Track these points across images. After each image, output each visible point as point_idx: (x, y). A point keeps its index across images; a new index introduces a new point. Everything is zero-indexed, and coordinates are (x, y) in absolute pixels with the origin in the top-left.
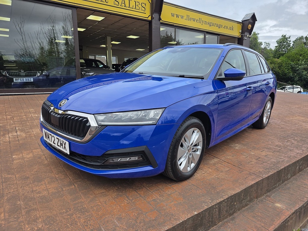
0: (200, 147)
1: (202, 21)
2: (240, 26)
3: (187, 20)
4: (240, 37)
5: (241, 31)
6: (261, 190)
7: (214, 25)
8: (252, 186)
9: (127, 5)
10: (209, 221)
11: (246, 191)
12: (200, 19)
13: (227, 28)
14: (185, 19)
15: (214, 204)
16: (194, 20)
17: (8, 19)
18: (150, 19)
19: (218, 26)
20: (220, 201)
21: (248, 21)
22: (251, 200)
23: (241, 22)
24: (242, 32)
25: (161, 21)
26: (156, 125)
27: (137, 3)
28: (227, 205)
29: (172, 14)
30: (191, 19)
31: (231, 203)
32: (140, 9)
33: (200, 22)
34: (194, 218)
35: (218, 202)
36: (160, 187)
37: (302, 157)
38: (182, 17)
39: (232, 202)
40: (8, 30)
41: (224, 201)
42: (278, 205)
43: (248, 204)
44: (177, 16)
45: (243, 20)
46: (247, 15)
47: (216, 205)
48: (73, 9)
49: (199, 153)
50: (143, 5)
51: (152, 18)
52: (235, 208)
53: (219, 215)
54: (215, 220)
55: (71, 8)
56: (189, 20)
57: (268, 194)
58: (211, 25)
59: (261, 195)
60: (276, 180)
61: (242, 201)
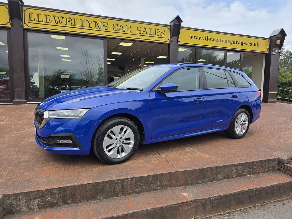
0: (132, 142)
1: (222, 40)
2: (267, 42)
3: (206, 40)
4: (268, 52)
5: (268, 47)
6: (177, 181)
7: (236, 43)
8: (162, 175)
9: (148, 33)
10: (111, 191)
11: (156, 178)
12: (220, 39)
13: (251, 44)
14: (204, 40)
15: (117, 179)
16: (213, 40)
17: (67, 49)
18: (168, 42)
19: (241, 43)
20: (123, 178)
21: (276, 37)
22: (162, 187)
23: (269, 38)
24: (270, 48)
25: (179, 43)
26: (81, 119)
27: (157, 31)
28: (131, 184)
29: (190, 36)
30: (210, 39)
31: (136, 183)
32: (160, 35)
33: (220, 41)
34: (94, 184)
35: (121, 178)
36: (92, 166)
37: (242, 162)
38: (200, 38)
39: (138, 182)
40: (69, 56)
41: (127, 179)
42: (185, 194)
43: (159, 190)
44: (196, 38)
45: (271, 36)
46: (275, 31)
47: (118, 180)
48: (105, 39)
49: (131, 146)
50: (163, 31)
51: (170, 41)
52: (142, 189)
53: (122, 189)
54: (117, 191)
55: (103, 39)
56: (207, 40)
57: (187, 186)
58: (232, 43)
59: (177, 185)
60: (198, 177)
61: (150, 184)
